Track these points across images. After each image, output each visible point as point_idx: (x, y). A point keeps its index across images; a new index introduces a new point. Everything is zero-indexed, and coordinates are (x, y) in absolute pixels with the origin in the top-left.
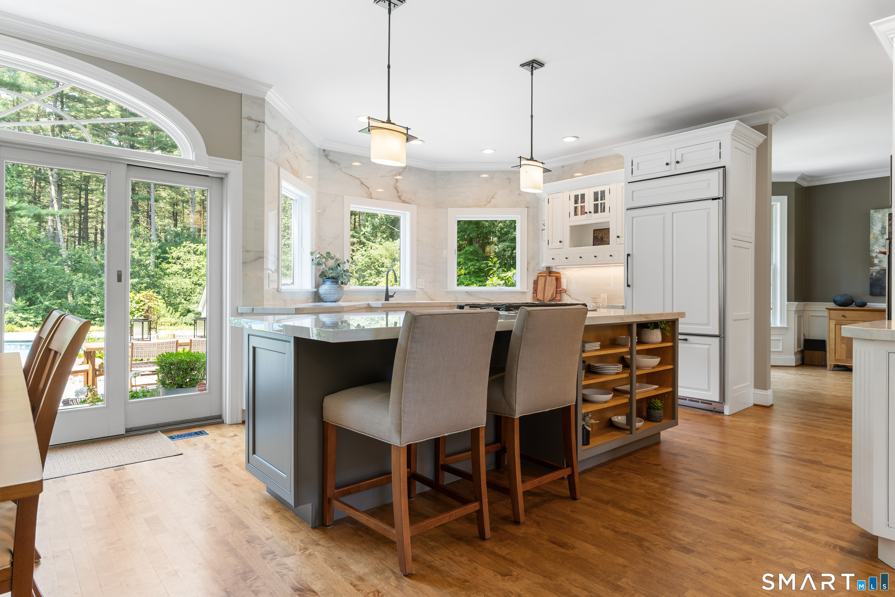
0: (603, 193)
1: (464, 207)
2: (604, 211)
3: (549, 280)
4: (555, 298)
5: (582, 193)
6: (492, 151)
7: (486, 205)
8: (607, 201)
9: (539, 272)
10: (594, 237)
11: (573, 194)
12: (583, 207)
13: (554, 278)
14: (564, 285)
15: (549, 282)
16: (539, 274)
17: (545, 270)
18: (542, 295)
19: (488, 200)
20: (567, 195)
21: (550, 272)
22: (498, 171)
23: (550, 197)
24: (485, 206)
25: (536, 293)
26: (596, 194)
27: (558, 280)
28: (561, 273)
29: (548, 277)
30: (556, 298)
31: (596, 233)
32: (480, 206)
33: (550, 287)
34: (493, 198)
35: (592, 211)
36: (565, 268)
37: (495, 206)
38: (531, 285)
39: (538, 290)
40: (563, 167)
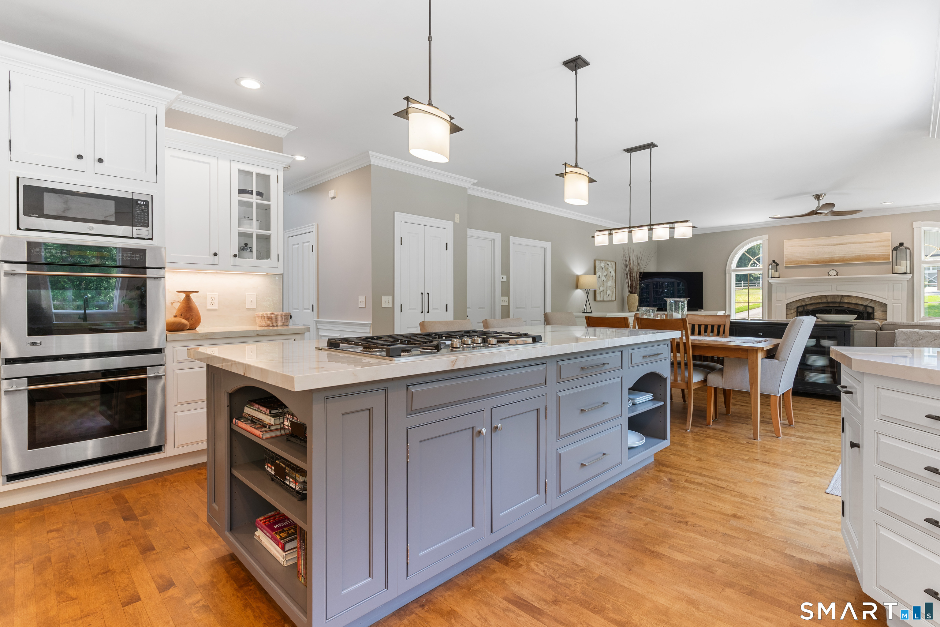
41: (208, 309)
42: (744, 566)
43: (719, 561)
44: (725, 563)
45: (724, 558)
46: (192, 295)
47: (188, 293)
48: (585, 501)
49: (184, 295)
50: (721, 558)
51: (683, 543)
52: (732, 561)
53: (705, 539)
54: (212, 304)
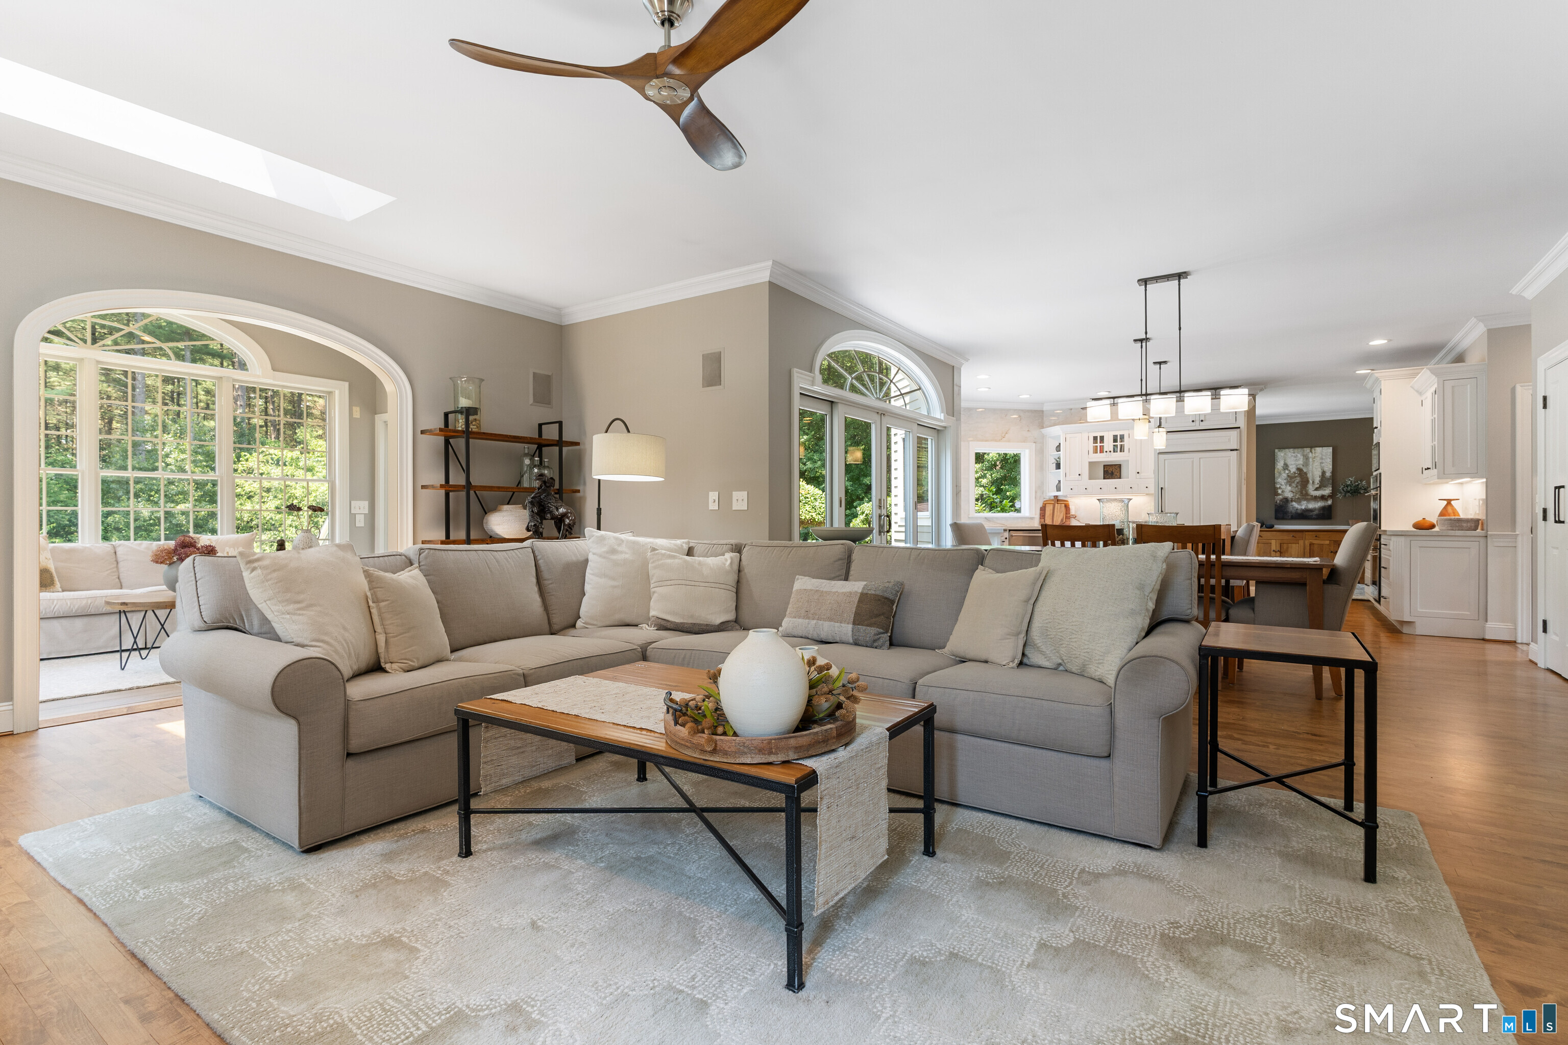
0: (1122, 437)
1: (982, 441)
2: (1123, 451)
3: (1057, 507)
4: (1065, 522)
5: (1102, 434)
8: (1126, 443)
10: (1104, 472)
11: (1092, 436)
12: (1102, 447)
13: (1064, 505)
14: (1073, 512)
15: (1057, 509)
16: (1044, 501)
17: (1053, 498)
18: (1049, 522)
19: (1003, 435)
20: (1085, 435)
21: (1058, 500)
23: (1068, 436)
24: (1000, 440)
25: (1044, 519)
26: (1115, 437)
27: (1067, 507)
28: (1069, 501)
29: (1057, 505)
31: (1106, 469)
32: (996, 441)
33: (1058, 513)
34: (1007, 432)
35: (1112, 450)
36: (1073, 497)
37: (1009, 441)
38: (1038, 512)
39: (1046, 516)
40: (1072, 410)
46: (1453, 502)
49: (1445, 502)
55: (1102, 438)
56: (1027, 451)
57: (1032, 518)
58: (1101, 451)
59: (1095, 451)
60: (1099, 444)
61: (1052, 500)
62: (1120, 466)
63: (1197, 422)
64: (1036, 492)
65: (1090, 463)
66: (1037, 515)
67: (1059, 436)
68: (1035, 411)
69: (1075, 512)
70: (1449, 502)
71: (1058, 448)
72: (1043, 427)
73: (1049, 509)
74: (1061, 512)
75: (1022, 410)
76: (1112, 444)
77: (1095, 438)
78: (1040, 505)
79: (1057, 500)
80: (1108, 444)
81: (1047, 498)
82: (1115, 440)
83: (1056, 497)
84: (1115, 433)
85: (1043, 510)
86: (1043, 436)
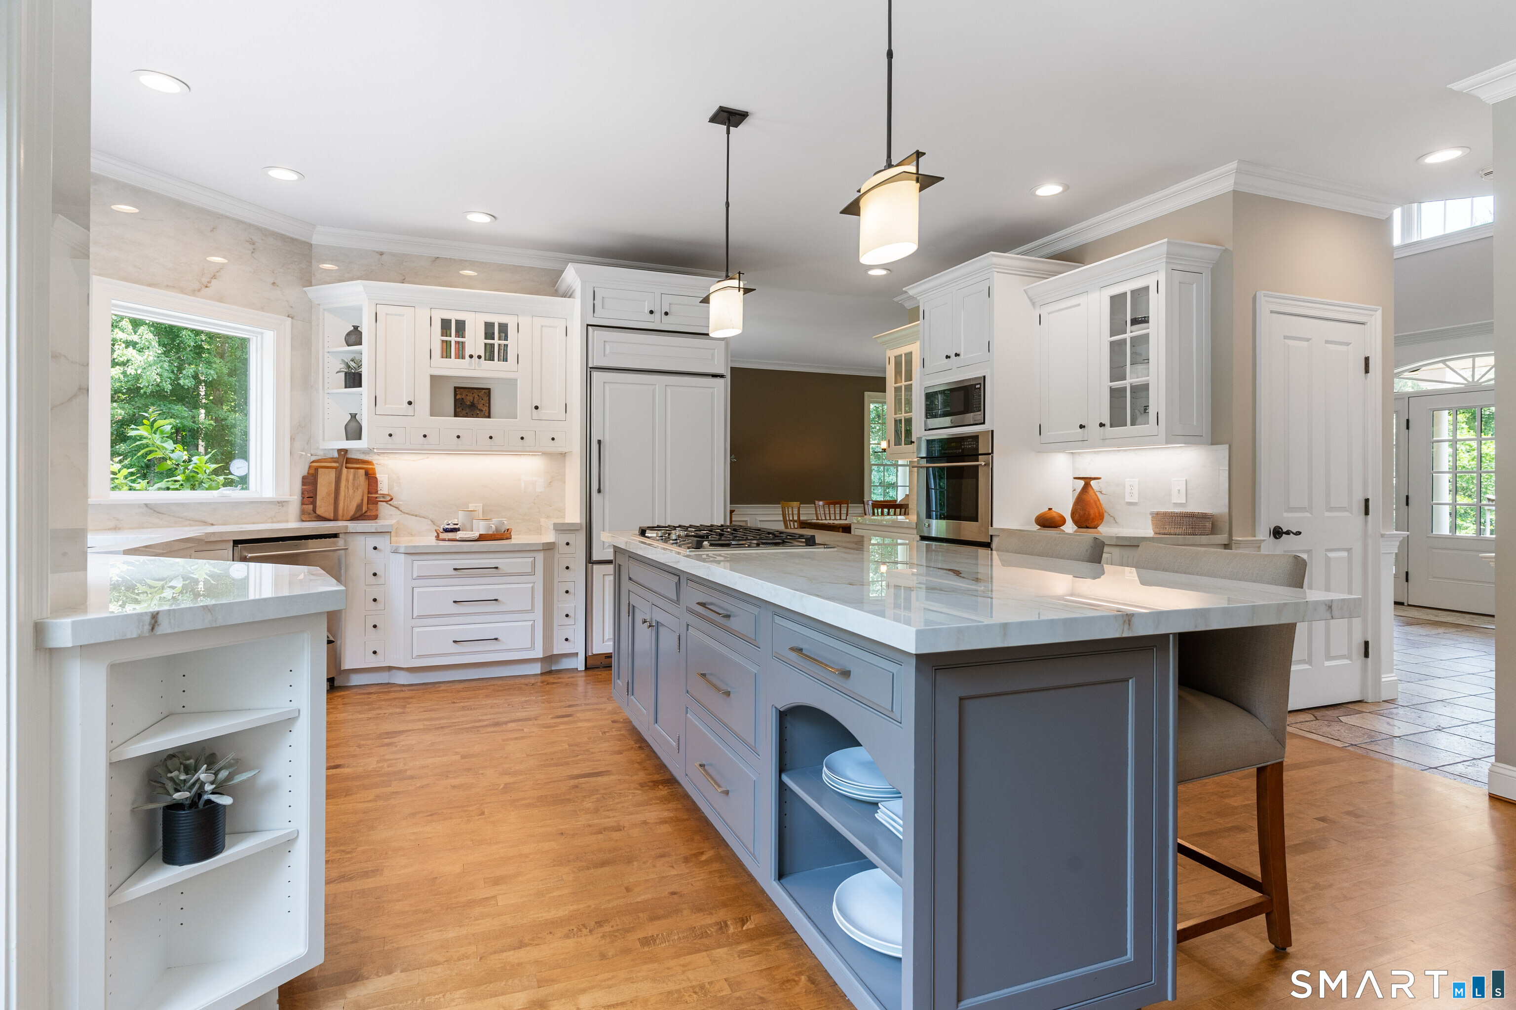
0: (504, 326)
1: (139, 284)
2: (505, 359)
3: (347, 476)
4: (366, 512)
5: (461, 316)
6: (293, 177)
7: (199, 290)
8: (513, 343)
9: (313, 458)
10: (456, 400)
11: (438, 316)
12: (461, 346)
13: (362, 472)
14: (383, 487)
15: (347, 480)
16: (313, 462)
17: (336, 455)
18: (332, 507)
19: (204, 280)
20: (423, 314)
21: (349, 461)
22: (227, 217)
23: (379, 309)
24: (195, 292)
25: (314, 504)
26: (489, 326)
27: (371, 478)
28: (375, 462)
29: (345, 471)
30: (368, 514)
31: (461, 394)
32: (182, 291)
33: (351, 491)
34: (214, 277)
35: (482, 355)
36: (384, 453)
37: (221, 299)
38: (298, 487)
39: (319, 497)
40: (382, 254)
41: (1127, 502)
42: (460, 908)
43: (492, 897)
44: (484, 899)
45: (490, 904)
46: (1093, 483)
47: (1088, 480)
48: (749, 872)
49: (1082, 483)
50: (493, 902)
51: (554, 894)
52: (479, 907)
53: (538, 918)
54: (1131, 494)
55: (461, 326)
56: (270, 336)
57: (282, 504)
58: (461, 355)
59: (446, 353)
60: (453, 339)
61: (334, 460)
62: (488, 391)
63: (657, 315)
64: (292, 439)
65: (433, 377)
66: (293, 494)
67: (359, 309)
68: (293, 240)
69: (390, 487)
70: (1087, 481)
71: (354, 337)
72: (310, 284)
73: (325, 481)
74: (355, 488)
75: (258, 229)
76: (482, 341)
77: (445, 324)
78: (302, 470)
79: (345, 459)
80: (475, 341)
81: (320, 455)
82: (489, 335)
83: (343, 452)
84: (490, 319)
85: (310, 482)
86: (310, 307)
